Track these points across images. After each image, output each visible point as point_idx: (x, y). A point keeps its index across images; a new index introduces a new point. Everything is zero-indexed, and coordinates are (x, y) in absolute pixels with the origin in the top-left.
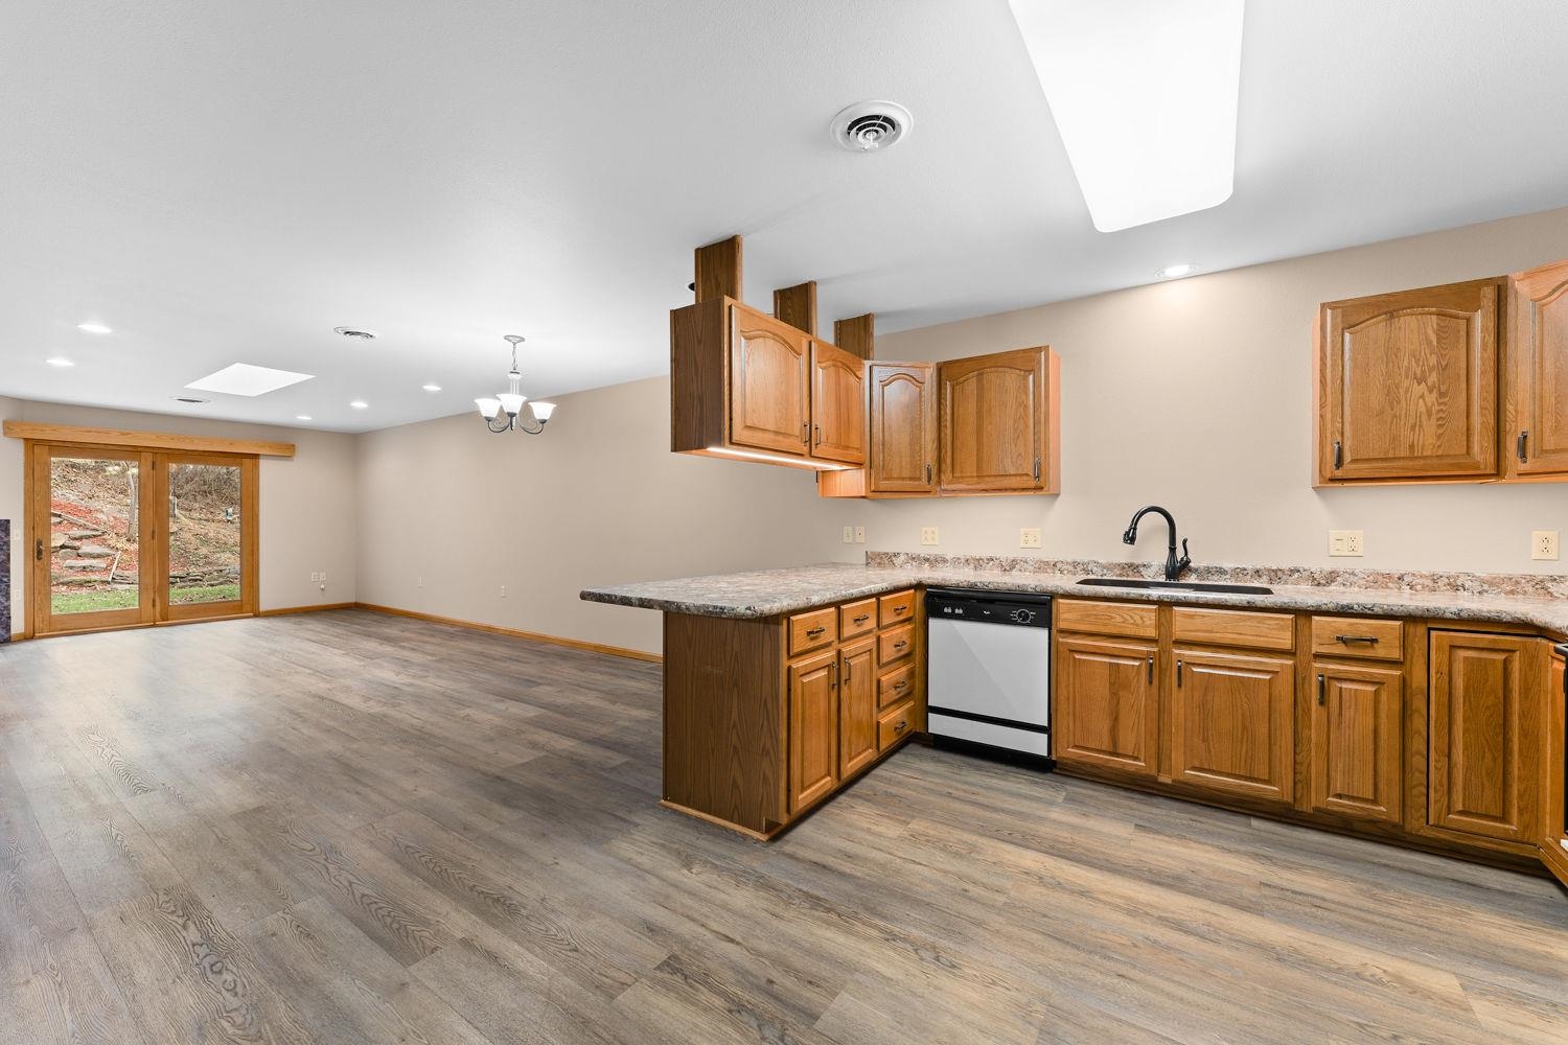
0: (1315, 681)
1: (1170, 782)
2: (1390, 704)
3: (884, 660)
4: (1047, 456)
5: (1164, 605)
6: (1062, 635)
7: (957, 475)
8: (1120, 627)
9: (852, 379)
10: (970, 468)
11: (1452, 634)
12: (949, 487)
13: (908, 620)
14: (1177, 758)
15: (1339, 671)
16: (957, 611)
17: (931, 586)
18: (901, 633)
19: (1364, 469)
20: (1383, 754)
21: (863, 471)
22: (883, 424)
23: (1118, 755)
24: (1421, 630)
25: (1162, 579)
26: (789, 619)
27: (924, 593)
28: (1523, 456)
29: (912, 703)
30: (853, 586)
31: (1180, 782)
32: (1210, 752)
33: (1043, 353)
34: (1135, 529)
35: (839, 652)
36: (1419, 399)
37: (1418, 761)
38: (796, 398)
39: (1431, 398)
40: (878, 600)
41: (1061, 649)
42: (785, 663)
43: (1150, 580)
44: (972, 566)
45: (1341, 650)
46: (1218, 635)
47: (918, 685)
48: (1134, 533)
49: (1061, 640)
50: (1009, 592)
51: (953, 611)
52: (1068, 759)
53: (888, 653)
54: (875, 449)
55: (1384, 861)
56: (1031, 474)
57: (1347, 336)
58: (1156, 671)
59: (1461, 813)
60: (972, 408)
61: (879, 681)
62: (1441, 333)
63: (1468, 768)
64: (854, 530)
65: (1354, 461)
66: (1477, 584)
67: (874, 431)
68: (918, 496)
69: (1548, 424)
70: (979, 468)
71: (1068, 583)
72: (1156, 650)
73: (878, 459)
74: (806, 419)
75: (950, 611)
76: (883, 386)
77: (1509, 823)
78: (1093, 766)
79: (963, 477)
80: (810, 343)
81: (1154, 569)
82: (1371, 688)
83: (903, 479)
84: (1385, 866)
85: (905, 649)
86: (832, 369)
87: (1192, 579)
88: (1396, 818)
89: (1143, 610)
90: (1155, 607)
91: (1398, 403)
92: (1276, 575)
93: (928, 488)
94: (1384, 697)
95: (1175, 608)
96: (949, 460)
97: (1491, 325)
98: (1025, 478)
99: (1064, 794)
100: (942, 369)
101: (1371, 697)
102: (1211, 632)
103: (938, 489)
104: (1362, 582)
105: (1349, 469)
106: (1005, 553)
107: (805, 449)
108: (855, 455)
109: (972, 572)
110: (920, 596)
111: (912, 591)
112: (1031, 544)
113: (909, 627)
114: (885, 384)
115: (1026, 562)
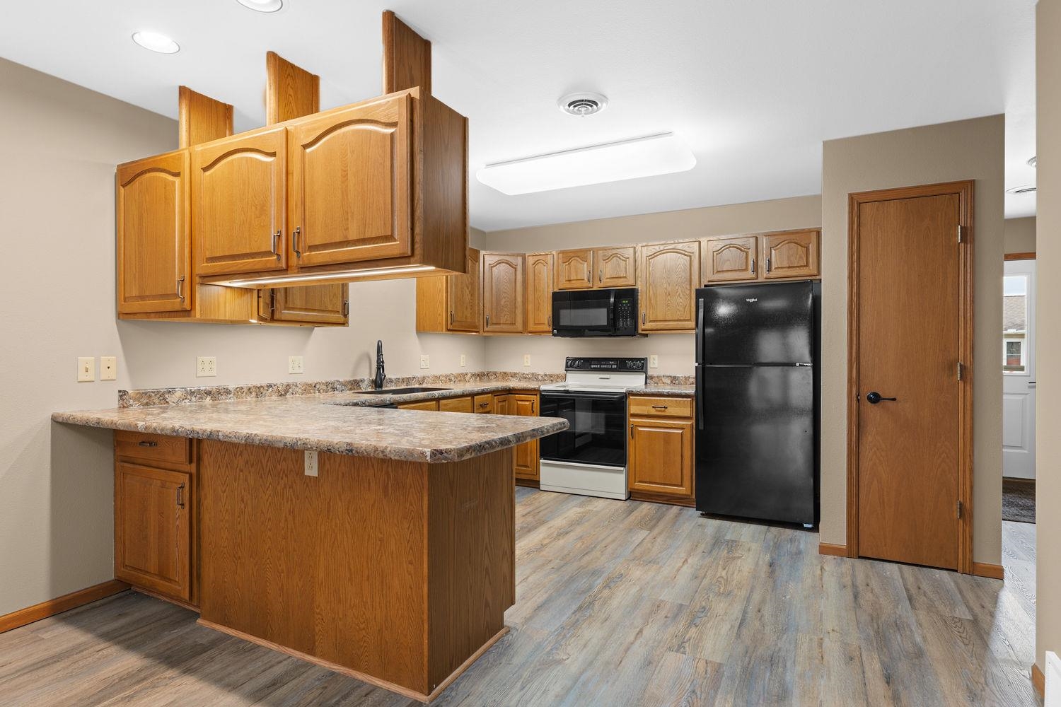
12: (281, 317)
19: (457, 326)
28: (487, 325)
36: (467, 295)
39: (470, 296)
45: (481, 410)
56: (341, 311)
64: (98, 362)
69: (495, 314)
81: (366, 382)
90: (435, 402)
91: (463, 296)
95: (441, 401)
98: (339, 315)
105: (453, 325)
106: (279, 380)
112: (297, 371)
115: (296, 386)
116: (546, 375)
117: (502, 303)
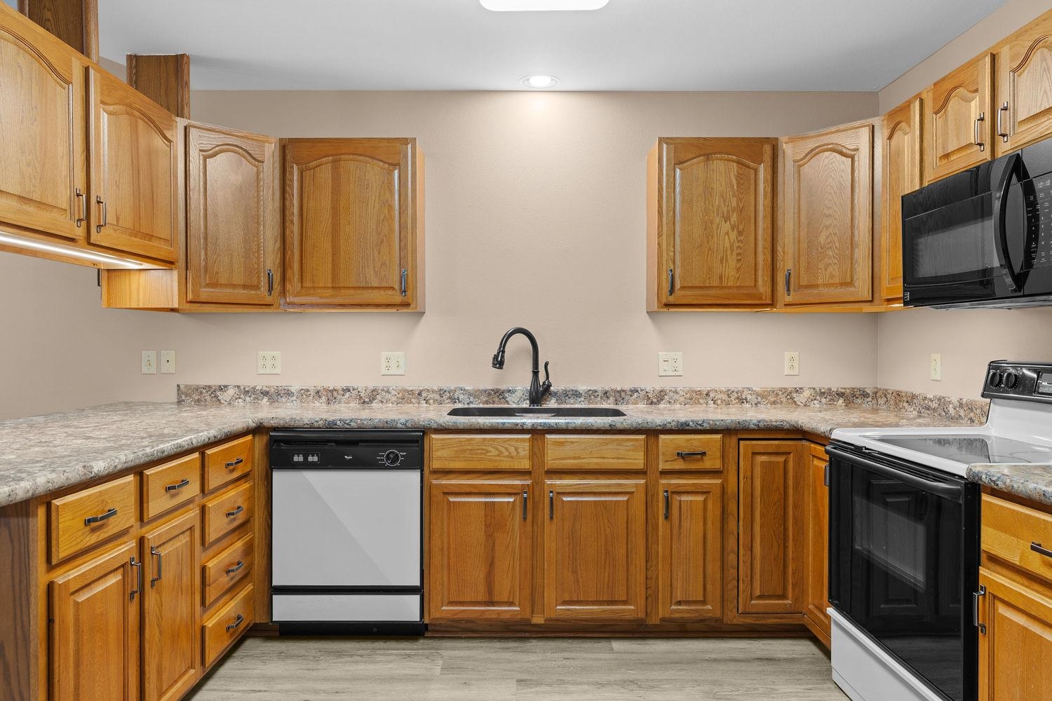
0: (661, 495)
1: (543, 622)
2: (714, 510)
3: (212, 535)
4: (414, 267)
5: (537, 433)
6: (435, 476)
7: (308, 284)
8: (495, 461)
9: (158, 142)
10: (324, 278)
11: (754, 442)
12: (297, 300)
13: (244, 477)
14: (550, 595)
15: (679, 485)
16: (310, 459)
17: (275, 429)
18: (234, 496)
19: (689, 296)
20: (709, 557)
21: (175, 274)
22: (206, 210)
23: (492, 603)
24: (734, 440)
25: (526, 405)
26: (49, 506)
27: (265, 439)
28: (788, 289)
29: (250, 587)
30: (162, 437)
31: (551, 620)
32: (578, 581)
33: (409, 146)
34: (503, 352)
35: (141, 541)
36: (725, 234)
37: (732, 558)
38: (62, 149)
39: (733, 235)
40: (203, 455)
41: (433, 492)
42: (40, 577)
43: (514, 406)
44: (324, 399)
45: (680, 465)
46: (585, 461)
47: (258, 560)
48: (503, 357)
49: (434, 482)
50: (375, 430)
51: (306, 458)
52: (441, 619)
53: (218, 525)
54: (193, 243)
55: (713, 656)
56: (397, 287)
57: (678, 171)
58: (529, 506)
59: (760, 597)
60: (325, 201)
61: (203, 569)
62: (739, 177)
63: (763, 558)
64: (158, 356)
65: (683, 288)
66: (754, 397)
67: (192, 217)
68: (255, 310)
69: (803, 264)
70: (334, 279)
71: (436, 414)
72: (529, 482)
73: (198, 257)
74: (80, 185)
75: (301, 459)
76: (205, 158)
77: (788, 599)
78: (468, 621)
79: (314, 288)
80: (87, 70)
81: (519, 394)
82: (700, 498)
83: (234, 286)
84: (715, 660)
85: (241, 518)
86: (124, 120)
87: (552, 404)
88: (718, 614)
89: (517, 440)
90: (528, 436)
91: (712, 237)
92: (620, 395)
93: (269, 300)
94: (710, 506)
95: (548, 436)
96: (296, 266)
97: (769, 177)
98: (390, 292)
99: (441, 662)
100: (287, 148)
101: (701, 506)
102: (579, 458)
103: (282, 302)
104: (682, 399)
105: (679, 295)
106: (364, 382)
107: (79, 232)
108: (163, 250)
109: (324, 406)
110: (260, 443)
111: (249, 437)
112: (394, 371)
113: (246, 486)
114: (207, 155)
115: (388, 392)
116: (961, 405)
117: (822, 239)
